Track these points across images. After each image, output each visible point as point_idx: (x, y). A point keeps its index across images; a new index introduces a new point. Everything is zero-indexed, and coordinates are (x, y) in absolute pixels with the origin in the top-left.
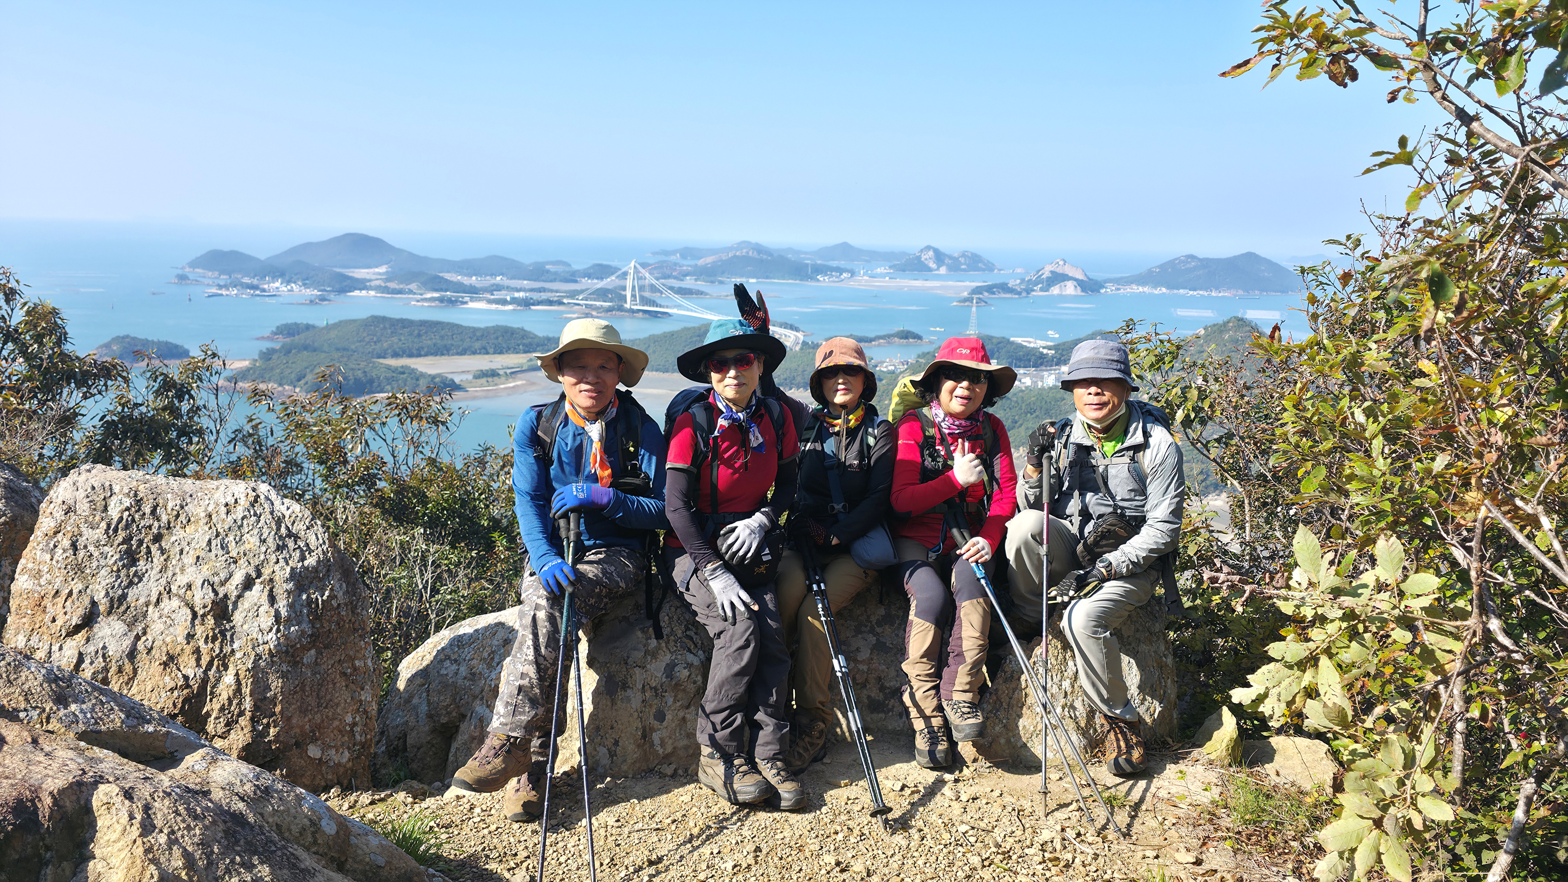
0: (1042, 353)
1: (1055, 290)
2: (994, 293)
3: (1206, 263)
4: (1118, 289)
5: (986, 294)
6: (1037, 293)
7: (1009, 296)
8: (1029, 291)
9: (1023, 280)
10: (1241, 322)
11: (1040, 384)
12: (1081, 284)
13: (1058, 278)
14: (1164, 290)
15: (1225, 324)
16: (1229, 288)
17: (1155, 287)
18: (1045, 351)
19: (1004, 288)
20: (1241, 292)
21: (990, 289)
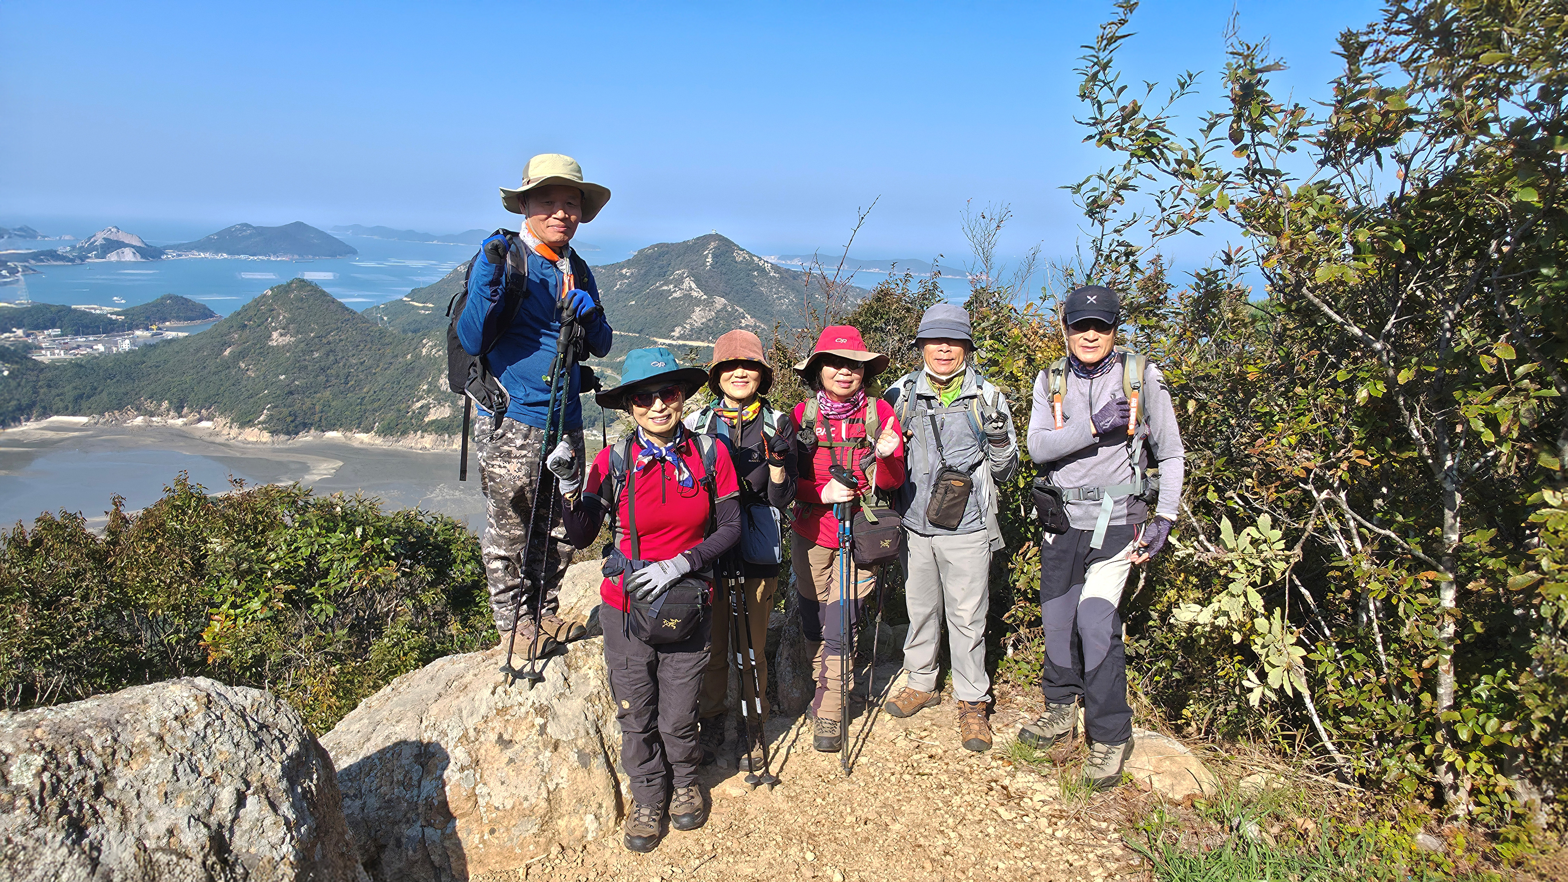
0: (111, 319)
1: (113, 257)
2: (42, 261)
3: (261, 231)
4: (180, 255)
5: (33, 262)
6: (92, 259)
7: (62, 263)
8: (83, 258)
9: (73, 248)
10: (303, 283)
11: (115, 349)
12: (138, 250)
13: (112, 245)
14: (225, 256)
15: (289, 285)
16: (285, 253)
17: (217, 253)
18: (114, 317)
19: (53, 255)
20: (296, 257)
21: (36, 256)
